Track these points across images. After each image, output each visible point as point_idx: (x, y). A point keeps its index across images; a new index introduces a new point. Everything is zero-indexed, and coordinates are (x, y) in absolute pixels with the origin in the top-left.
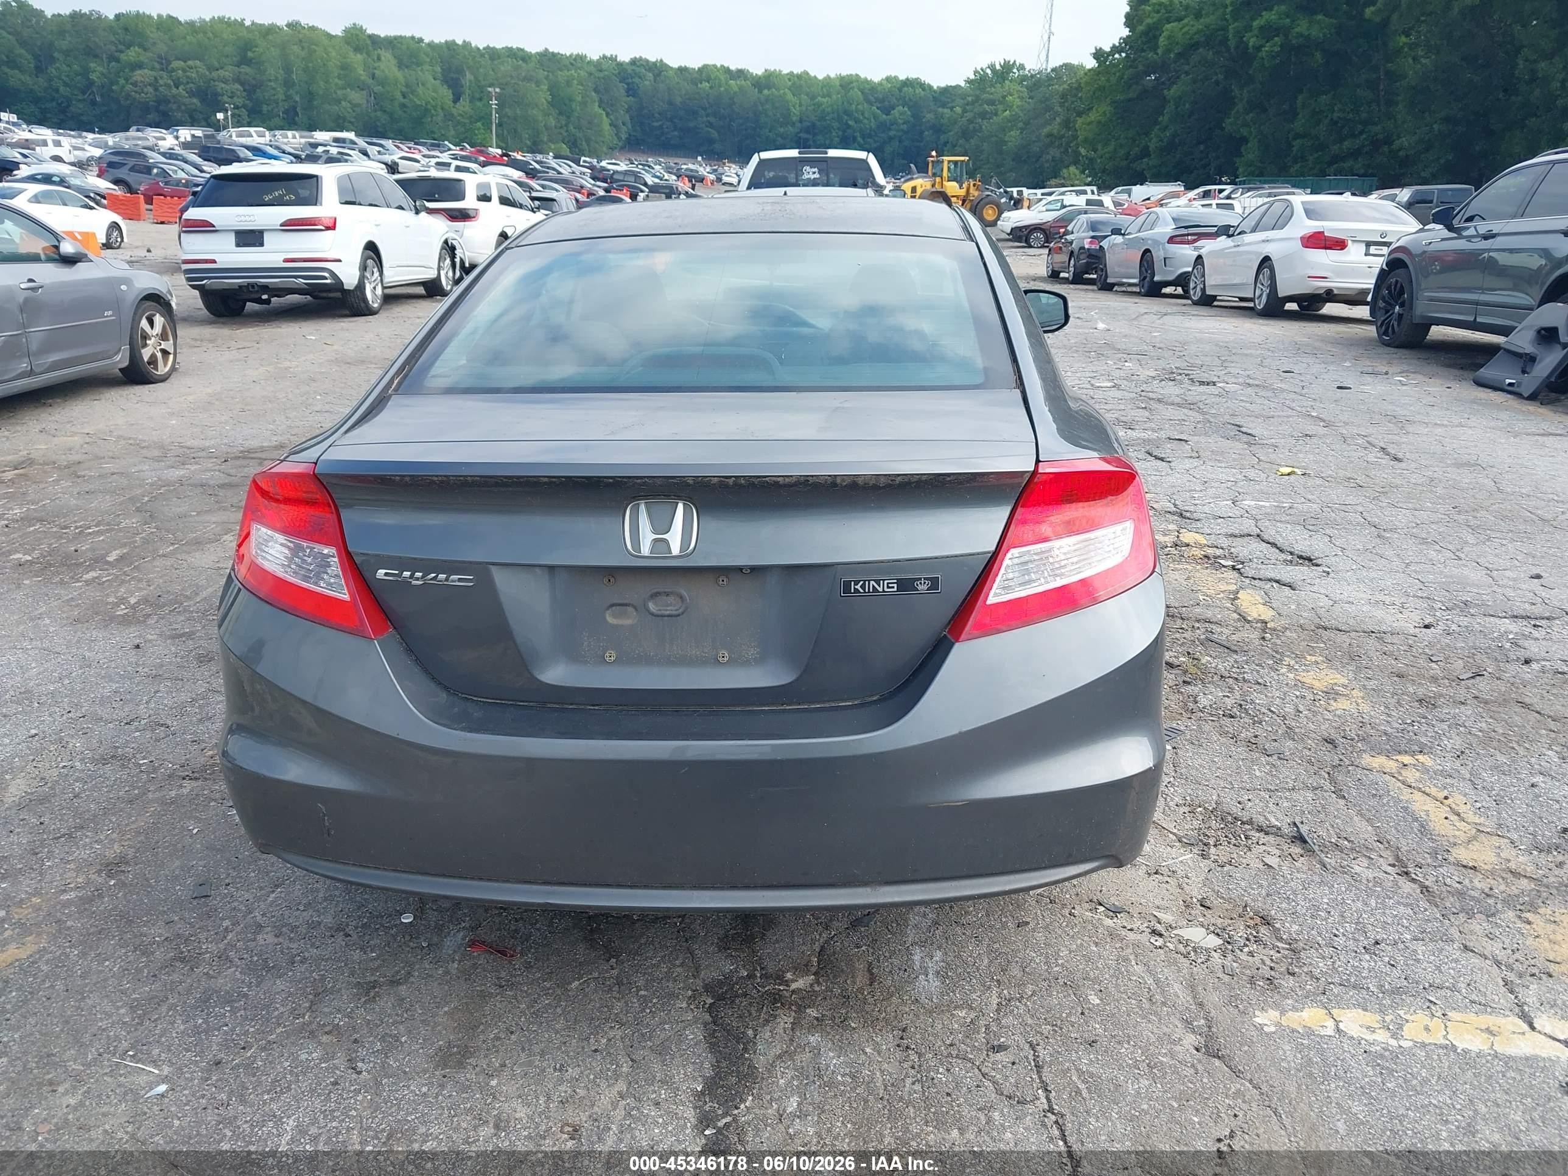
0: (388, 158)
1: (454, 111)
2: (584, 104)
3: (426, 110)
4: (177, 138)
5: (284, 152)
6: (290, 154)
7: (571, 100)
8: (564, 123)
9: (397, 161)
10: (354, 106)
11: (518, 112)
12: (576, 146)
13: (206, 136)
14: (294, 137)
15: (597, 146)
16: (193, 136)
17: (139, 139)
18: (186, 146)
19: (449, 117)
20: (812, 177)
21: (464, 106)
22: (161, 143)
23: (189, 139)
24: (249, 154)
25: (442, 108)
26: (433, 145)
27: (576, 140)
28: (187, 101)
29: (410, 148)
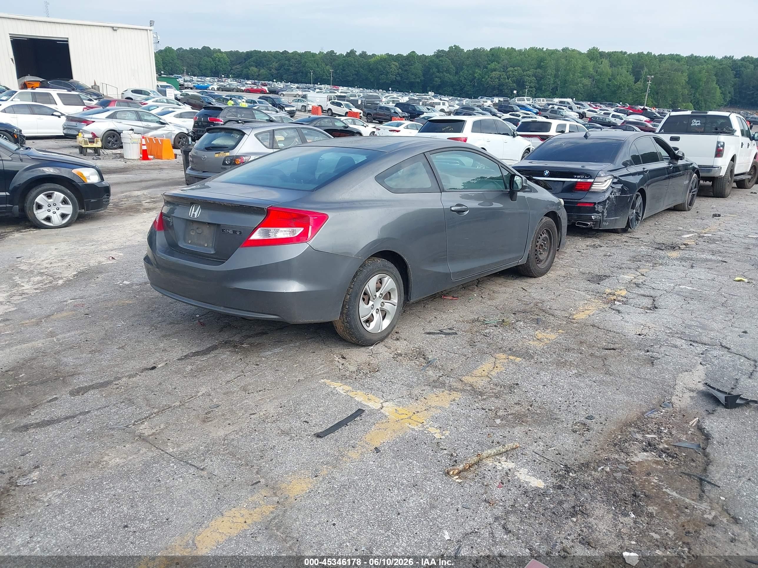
0: (581, 111)
1: (634, 87)
2: (707, 82)
3: (620, 87)
4: (492, 102)
5: (535, 108)
6: (537, 108)
7: (700, 80)
8: (693, 92)
9: (586, 112)
10: (584, 86)
11: (668, 87)
12: (698, 105)
13: (504, 101)
14: (543, 101)
15: (710, 104)
16: (499, 101)
17: (477, 102)
18: (495, 105)
19: (630, 89)
20: (697, 125)
21: (640, 84)
22: (485, 104)
23: (497, 102)
24: (519, 108)
25: (628, 86)
26: (609, 104)
27: (698, 101)
28: (511, 85)
29: (596, 106)
